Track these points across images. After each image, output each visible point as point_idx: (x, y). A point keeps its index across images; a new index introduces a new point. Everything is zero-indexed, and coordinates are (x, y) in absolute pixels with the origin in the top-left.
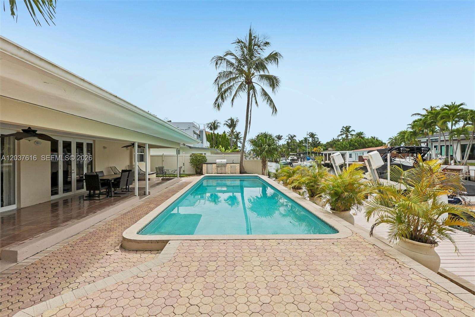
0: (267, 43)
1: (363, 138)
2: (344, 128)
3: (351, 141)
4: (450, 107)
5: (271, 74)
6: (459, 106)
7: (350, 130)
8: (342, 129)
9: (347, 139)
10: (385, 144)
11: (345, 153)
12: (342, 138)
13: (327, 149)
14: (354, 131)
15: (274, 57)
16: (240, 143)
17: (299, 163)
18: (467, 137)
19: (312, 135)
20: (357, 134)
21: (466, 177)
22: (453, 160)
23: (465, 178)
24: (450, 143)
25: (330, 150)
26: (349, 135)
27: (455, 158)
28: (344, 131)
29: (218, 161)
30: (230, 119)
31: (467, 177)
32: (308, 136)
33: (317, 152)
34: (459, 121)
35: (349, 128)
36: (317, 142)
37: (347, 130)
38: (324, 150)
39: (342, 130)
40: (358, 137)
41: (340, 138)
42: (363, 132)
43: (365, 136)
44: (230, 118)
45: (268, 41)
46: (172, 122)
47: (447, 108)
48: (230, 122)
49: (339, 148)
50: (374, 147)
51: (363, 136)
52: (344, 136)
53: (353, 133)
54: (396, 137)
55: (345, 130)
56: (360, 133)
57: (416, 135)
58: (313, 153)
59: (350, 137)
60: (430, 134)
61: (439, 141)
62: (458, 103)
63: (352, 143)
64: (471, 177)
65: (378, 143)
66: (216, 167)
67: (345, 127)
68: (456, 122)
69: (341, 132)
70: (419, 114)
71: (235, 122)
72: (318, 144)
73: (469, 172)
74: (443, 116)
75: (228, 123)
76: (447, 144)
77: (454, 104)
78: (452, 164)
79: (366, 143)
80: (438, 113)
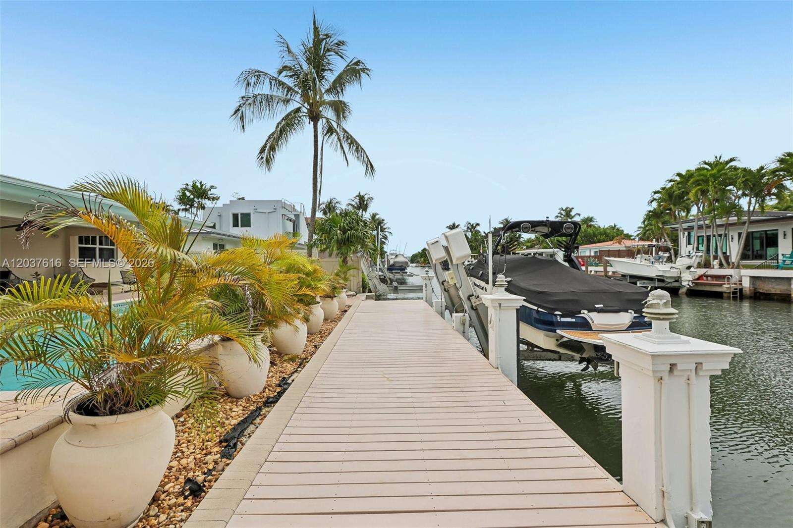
1: (593, 227)
4: (717, 165)
6: (727, 162)
7: (573, 213)
8: (560, 213)
14: (579, 215)
20: (583, 220)
21: (735, 289)
22: (717, 259)
23: (733, 290)
24: (713, 231)
27: (720, 257)
28: (562, 216)
30: (357, 196)
31: (737, 289)
35: (571, 211)
37: (568, 212)
40: (585, 225)
42: (592, 218)
43: (596, 223)
44: (357, 194)
46: (246, 199)
47: (707, 167)
48: (357, 200)
51: (593, 223)
53: (576, 219)
55: (564, 214)
56: (588, 218)
62: (725, 158)
64: (743, 289)
65: (616, 234)
67: (564, 209)
69: (558, 217)
71: (367, 200)
73: (741, 281)
74: (698, 181)
75: (353, 203)
76: (707, 234)
77: (718, 159)
78: (715, 267)
79: (595, 236)
80: (691, 176)
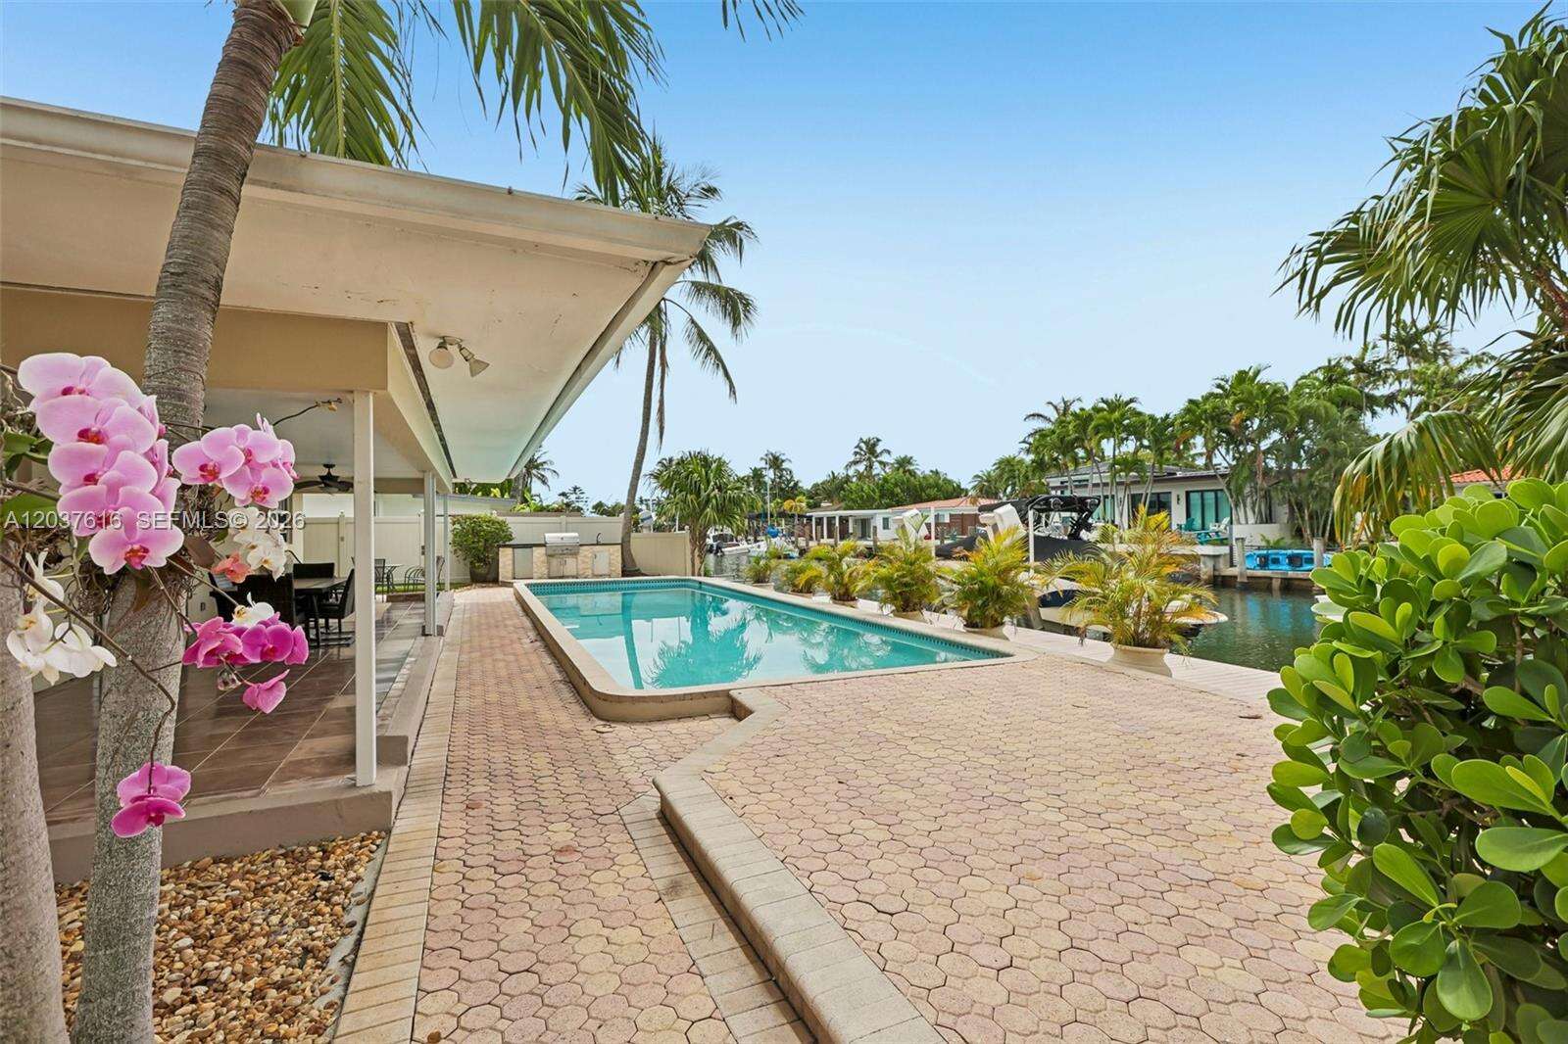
0: (711, 191)
1: (912, 474)
2: (862, 445)
3: (885, 480)
4: (1114, 406)
5: (726, 283)
6: (1127, 403)
7: (879, 449)
8: (858, 447)
9: (870, 476)
10: (967, 491)
11: (872, 517)
12: (857, 471)
13: (816, 506)
14: (889, 452)
15: (730, 233)
16: (539, 482)
17: (741, 546)
18: (1142, 477)
19: (775, 462)
20: (898, 462)
25: (826, 509)
26: (876, 465)
28: (863, 453)
29: (552, 537)
32: (762, 464)
33: (793, 512)
34: (1127, 439)
35: (874, 445)
36: (789, 481)
37: (870, 448)
38: (811, 507)
39: (857, 450)
40: (901, 470)
41: (851, 472)
42: (910, 458)
43: (917, 467)
45: (714, 184)
47: (1105, 406)
49: (854, 501)
50: (940, 499)
51: (911, 468)
52: (861, 468)
53: (885, 458)
54: (989, 473)
55: (864, 449)
56: (903, 458)
57: (1043, 470)
58: (782, 515)
59: (877, 469)
60: (1071, 468)
61: (1090, 485)
62: (1125, 398)
63: (886, 486)
65: (950, 488)
66: (544, 558)
67: (866, 441)
68: (1122, 440)
69: (856, 453)
70: (1039, 416)
72: (792, 488)
74: (1099, 425)
77: (1117, 398)
79: (922, 489)
80: (1090, 418)
